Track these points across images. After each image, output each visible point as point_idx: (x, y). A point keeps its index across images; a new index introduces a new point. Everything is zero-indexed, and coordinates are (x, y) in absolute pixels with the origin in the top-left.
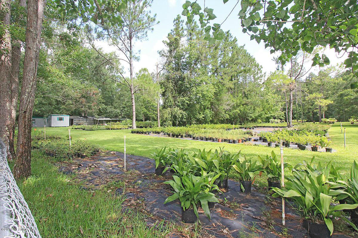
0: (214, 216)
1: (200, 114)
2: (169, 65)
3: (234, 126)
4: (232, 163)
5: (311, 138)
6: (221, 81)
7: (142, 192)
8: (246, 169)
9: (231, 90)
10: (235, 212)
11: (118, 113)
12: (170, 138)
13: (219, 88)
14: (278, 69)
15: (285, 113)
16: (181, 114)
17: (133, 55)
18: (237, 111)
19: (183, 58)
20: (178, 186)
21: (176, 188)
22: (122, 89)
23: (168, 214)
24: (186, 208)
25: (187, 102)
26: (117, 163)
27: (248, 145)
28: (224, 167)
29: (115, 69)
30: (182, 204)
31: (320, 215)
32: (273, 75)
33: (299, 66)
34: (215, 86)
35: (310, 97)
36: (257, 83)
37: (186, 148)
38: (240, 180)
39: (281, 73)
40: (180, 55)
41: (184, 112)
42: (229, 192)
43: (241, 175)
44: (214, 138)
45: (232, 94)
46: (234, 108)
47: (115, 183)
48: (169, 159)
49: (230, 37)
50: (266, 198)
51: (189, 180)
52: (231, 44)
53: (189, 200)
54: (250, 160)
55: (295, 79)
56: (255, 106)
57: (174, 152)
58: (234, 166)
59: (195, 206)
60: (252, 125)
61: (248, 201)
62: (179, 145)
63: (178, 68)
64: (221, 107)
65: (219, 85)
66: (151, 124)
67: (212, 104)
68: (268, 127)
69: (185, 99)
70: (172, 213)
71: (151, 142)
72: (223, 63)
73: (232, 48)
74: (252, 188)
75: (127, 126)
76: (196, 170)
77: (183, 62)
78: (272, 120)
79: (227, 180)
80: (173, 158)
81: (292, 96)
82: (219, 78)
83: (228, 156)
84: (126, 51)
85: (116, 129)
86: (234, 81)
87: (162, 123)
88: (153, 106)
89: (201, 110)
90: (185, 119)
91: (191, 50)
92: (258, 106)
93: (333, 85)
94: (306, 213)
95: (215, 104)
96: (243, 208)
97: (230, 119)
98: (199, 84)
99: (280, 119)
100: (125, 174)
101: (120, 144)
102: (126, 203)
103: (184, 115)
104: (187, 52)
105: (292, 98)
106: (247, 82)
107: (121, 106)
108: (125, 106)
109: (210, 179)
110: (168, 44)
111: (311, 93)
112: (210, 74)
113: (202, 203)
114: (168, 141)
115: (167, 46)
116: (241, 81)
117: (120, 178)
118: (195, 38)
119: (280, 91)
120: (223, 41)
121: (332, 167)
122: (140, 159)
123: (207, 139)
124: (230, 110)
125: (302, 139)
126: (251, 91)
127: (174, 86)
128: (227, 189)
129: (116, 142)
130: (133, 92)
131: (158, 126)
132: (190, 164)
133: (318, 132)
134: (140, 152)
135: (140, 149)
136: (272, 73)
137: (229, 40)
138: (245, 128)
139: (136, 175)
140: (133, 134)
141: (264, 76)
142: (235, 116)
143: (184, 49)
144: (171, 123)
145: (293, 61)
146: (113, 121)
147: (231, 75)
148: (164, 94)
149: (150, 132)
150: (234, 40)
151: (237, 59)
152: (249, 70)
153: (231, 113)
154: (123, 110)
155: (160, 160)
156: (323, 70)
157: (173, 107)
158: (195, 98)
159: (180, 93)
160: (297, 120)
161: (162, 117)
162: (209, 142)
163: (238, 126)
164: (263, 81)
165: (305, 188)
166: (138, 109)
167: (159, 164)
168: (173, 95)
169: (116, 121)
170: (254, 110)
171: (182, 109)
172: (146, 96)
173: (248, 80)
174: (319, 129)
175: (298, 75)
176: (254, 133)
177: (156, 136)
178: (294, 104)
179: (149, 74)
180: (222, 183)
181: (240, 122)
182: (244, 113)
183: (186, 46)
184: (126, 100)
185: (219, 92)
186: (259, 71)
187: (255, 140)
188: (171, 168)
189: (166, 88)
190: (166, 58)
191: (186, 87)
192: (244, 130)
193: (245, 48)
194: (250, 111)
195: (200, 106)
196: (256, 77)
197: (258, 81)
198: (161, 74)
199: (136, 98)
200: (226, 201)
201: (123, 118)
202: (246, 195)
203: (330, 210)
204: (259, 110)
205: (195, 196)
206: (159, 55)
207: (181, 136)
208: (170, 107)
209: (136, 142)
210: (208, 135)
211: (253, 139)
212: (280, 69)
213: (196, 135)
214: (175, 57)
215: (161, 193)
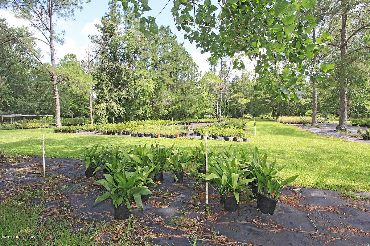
0: (149, 207)
1: (139, 109)
2: (103, 53)
3: (172, 122)
4: (167, 156)
5: (233, 130)
6: (161, 76)
7: (67, 197)
8: (179, 160)
9: (171, 86)
10: (168, 201)
11: (35, 108)
12: (105, 136)
13: (158, 83)
14: (211, 70)
15: (216, 110)
16: (118, 109)
17: (54, 35)
18: (176, 107)
19: (121, 48)
20: (110, 184)
21: (107, 187)
22: (39, 78)
23: (99, 216)
24: (118, 205)
25: (125, 96)
26: (33, 169)
27: (184, 139)
28: (159, 161)
29: (27, 51)
30: (114, 202)
31: (231, 190)
32: (207, 74)
33: (227, 69)
34: (155, 81)
35: (234, 96)
36: (194, 81)
37: (123, 145)
38: (174, 172)
39: (213, 73)
40: (116, 44)
41: (122, 108)
42: (164, 184)
43: (175, 167)
44: (153, 134)
45: (171, 90)
46: (173, 104)
47: (29, 193)
48: (102, 159)
49: (170, 32)
50: (195, 184)
51: (123, 177)
52: (171, 40)
53: (121, 196)
54: (183, 152)
55: (224, 80)
56: (192, 102)
57: (107, 150)
58: (168, 159)
59: (128, 202)
60: (189, 120)
61: (180, 189)
62: (115, 143)
63: (114, 58)
64: (160, 103)
65: (159, 80)
66: (81, 121)
67: (151, 99)
68: (202, 122)
69: (123, 93)
70: (103, 214)
71: (80, 142)
72: (163, 59)
73: (172, 44)
74: (184, 178)
75: (48, 124)
76: (132, 167)
77: (120, 52)
78: (206, 116)
79: (162, 173)
80: (106, 157)
81: (221, 95)
82: (159, 73)
83: (163, 150)
84: (43, 29)
85: (32, 128)
86: (174, 78)
87: (96, 119)
88: (84, 100)
89: (141, 106)
90: (122, 115)
91: (129, 40)
92: (195, 103)
93: (251, 87)
94: (223, 191)
95: (155, 100)
96: (175, 196)
97: (169, 115)
98: (138, 79)
99: (212, 115)
100: (44, 180)
101: (38, 146)
102: (45, 213)
103: (122, 111)
104: (124, 41)
105: (221, 96)
106: (185, 79)
107: (39, 100)
108: (44, 99)
109: (144, 174)
110: (102, 29)
111: (236, 92)
112: (149, 68)
113: (135, 196)
114: (103, 139)
115: (101, 31)
116: (180, 78)
117: (36, 186)
118: (134, 27)
119: (213, 90)
120: (163, 36)
121: (243, 152)
122: (65, 162)
123: (145, 136)
124: (169, 107)
125: (226, 132)
126: (189, 88)
127: (110, 78)
128: (163, 181)
129: (31, 144)
130: (55, 82)
131: (90, 123)
132: (125, 161)
133: (239, 126)
134: (67, 153)
135: (66, 151)
136: (206, 73)
137: (169, 36)
138: (183, 124)
139: (60, 180)
140: (57, 133)
141: (199, 75)
142: (174, 112)
143: (121, 38)
144: (106, 119)
145: (223, 63)
146: (26, 118)
147: (171, 71)
148: (97, 87)
149: (80, 130)
150: (174, 37)
151: (177, 56)
152: (187, 68)
153: (170, 110)
154: (42, 105)
155: (91, 160)
156: (245, 74)
157: (108, 101)
158: (134, 93)
159: (116, 87)
160: (225, 116)
161: (95, 112)
162: (148, 138)
163: (176, 122)
164: (199, 80)
165: (223, 171)
166: (64, 103)
167: (90, 165)
168: (109, 89)
169: (31, 118)
170: (191, 106)
171: (120, 104)
172: (74, 88)
173: (186, 78)
174: (240, 123)
175: (226, 77)
176: (190, 128)
177: (88, 134)
178: (223, 101)
179: (77, 61)
180: (158, 176)
181: (179, 118)
182: (182, 109)
183: (124, 35)
184: (47, 91)
185: (159, 88)
186: (195, 70)
187: (191, 135)
188: (104, 167)
189: (100, 80)
190: (99, 46)
191: (124, 80)
192: (182, 126)
193: (184, 46)
194: (188, 108)
195: (139, 101)
196: (193, 75)
197: (195, 79)
198: (94, 63)
199: (60, 90)
200: (161, 192)
201: (41, 113)
202: (179, 184)
203: (238, 185)
204: (195, 106)
205: (128, 192)
206: (91, 41)
207: (118, 133)
208: (106, 101)
209: (61, 142)
210: (146, 132)
211: (189, 134)
212: (213, 70)
213: (134, 132)
214: (110, 46)
215: (92, 195)
